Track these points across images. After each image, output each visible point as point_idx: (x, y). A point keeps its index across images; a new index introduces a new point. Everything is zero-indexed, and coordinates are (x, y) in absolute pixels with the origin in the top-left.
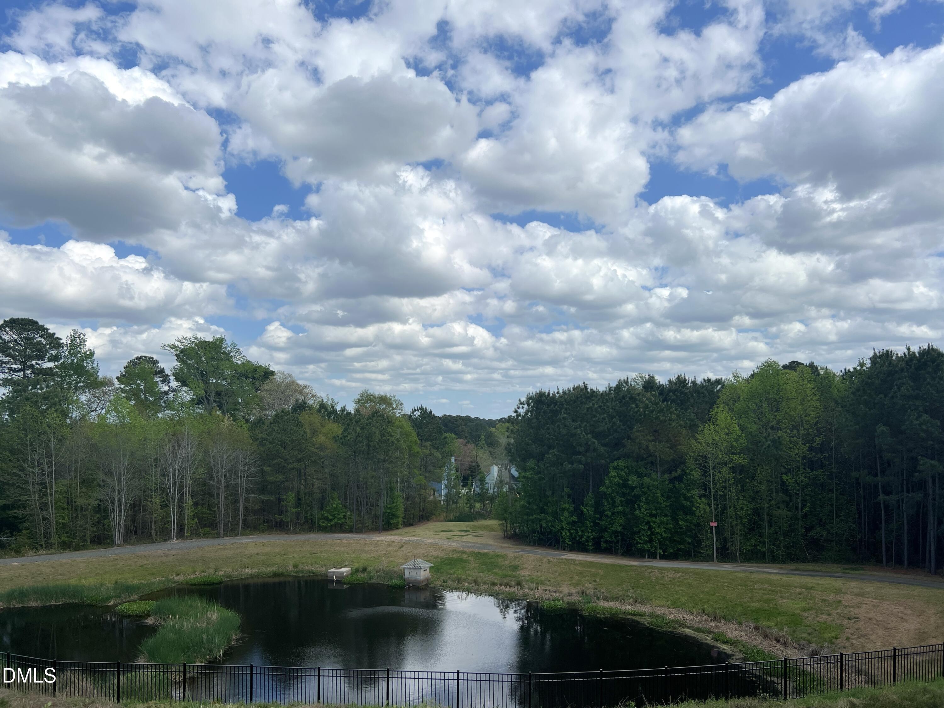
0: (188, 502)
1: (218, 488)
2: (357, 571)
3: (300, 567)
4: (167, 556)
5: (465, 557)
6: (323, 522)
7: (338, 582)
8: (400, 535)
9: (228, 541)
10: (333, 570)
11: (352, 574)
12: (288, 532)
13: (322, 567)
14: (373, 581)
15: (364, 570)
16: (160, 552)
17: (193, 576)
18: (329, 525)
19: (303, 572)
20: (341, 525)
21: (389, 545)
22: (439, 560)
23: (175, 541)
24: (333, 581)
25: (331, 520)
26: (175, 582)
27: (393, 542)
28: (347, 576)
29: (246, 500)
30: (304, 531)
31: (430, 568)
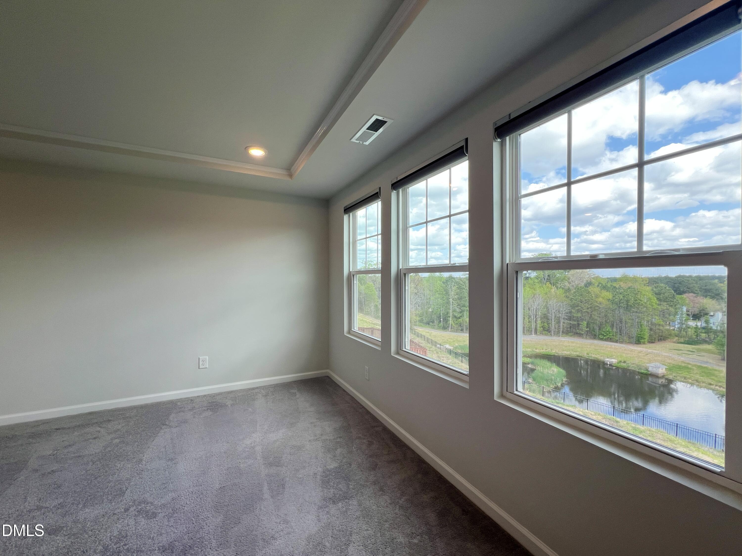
0: (539, 322)
1: (551, 317)
2: (621, 362)
3: (590, 355)
4: (531, 341)
5: (690, 366)
6: (601, 336)
7: (610, 365)
8: (646, 348)
9: (555, 338)
10: (607, 359)
11: (618, 363)
12: (583, 338)
13: (601, 356)
14: (630, 368)
15: (625, 362)
16: (528, 339)
17: (542, 351)
18: (605, 338)
19: (591, 357)
20: (611, 339)
21: (639, 353)
22: (672, 365)
23: (534, 335)
24: (607, 364)
25: (605, 336)
26: (535, 352)
27: (642, 351)
28: (615, 363)
29: (564, 323)
30: (591, 338)
31: (666, 368)
